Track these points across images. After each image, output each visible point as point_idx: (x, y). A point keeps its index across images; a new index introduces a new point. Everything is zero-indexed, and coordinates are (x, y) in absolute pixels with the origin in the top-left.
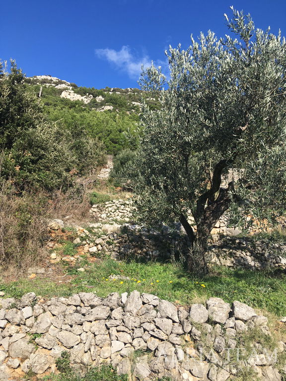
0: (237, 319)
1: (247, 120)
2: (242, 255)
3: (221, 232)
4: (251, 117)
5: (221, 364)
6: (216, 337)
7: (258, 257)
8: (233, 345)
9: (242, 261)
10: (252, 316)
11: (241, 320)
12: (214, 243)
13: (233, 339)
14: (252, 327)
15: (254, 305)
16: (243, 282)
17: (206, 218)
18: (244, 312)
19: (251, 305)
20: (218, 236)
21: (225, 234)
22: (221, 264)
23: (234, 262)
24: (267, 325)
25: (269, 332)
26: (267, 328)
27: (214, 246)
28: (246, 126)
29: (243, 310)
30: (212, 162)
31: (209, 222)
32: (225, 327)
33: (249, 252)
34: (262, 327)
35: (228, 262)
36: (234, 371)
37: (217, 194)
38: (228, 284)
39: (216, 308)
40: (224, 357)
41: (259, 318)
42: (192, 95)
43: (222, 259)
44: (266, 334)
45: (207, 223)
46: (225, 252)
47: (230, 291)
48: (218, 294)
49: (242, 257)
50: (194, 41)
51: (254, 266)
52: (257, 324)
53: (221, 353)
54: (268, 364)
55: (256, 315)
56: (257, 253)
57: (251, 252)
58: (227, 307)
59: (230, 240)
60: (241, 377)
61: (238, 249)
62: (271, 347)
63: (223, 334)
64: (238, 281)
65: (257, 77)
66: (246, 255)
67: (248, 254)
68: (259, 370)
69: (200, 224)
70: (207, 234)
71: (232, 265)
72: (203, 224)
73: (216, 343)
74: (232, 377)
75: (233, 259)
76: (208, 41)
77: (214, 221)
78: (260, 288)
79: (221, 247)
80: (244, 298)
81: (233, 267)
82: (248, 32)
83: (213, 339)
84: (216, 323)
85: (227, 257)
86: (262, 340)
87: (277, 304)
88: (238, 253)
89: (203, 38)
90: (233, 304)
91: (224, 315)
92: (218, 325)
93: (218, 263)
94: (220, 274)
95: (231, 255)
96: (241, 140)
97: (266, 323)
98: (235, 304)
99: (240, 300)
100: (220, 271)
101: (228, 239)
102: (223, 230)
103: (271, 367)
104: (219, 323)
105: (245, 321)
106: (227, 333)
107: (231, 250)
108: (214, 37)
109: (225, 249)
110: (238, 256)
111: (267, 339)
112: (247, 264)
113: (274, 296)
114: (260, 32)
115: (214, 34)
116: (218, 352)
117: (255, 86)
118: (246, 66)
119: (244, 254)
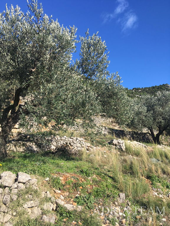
0: (19, 182)
1: (35, 65)
2: (30, 145)
3: (20, 131)
4: (39, 64)
5: (6, 211)
6: (5, 195)
7: (39, 145)
8: (15, 198)
9: (30, 148)
10: (28, 179)
11: (22, 183)
12: (13, 138)
13: (15, 195)
14: (28, 186)
15: (31, 173)
16: (27, 160)
17: (8, 122)
18: (24, 178)
19: (30, 173)
20: (16, 134)
21: (22, 132)
22: (17, 150)
23: (25, 149)
24: (37, 184)
25: (37, 188)
26: (37, 185)
27: (13, 140)
28: (35, 69)
29: (24, 177)
30: (16, 88)
31: (10, 125)
32: (11, 188)
33: (35, 143)
34: (33, 185)
35: (21, 150)
36: (14, 214)
37: (17, 108)
38: (18, 163)
39: (6, 178)
40: (8, 206)
41: (33, 180)
42: (3, 42)
43: (17, 148)
44: (36, 189)
45: (9, 125)
46: (20, 143)
47: (18, 167)
48: (10, 169)
49: (30, 146)
50: (7, 9)
51: (37, 151)
52: (31, 184)
53: (7, 205)
54: (35, 206)
55: (31, 179)
56: (39, 143)
57: (36, 143)
58: (14, 176)
59: (24, 136)
60: (19, 217)
61: (28, 141)
62: (38, 196)
63: (9, 193)
64: (24, 160)
65: (42, 42)
66: (33, 144)
67: (34, 144)
68: (29, 210)
69: (3, 126)
70: (8, 133)
71: (24, 151)
72: (5, 126)
73: (4, 199)
74: (13, 217)
75: (24, 147)
76: (16, 11)
77: (13, 124)
78: (36, 163)
79: (18, 140)
80: (26, 170)
81: (24, 152)
82: (39, 14)
83: (3, 197)
84: (5, 187)
85: (21, 146)
86: (33, 193)
87: (44, 171)
88: (28, 144)
89: (13, 8)
90: (18, 174)
91: (11, 181)
92: (7, 188)
93: (15, 150)
94: (14, 157)
95: (24, 145)
96: (32, 77)
97: (36, 183)
98: (19, 174)
99: (24, 171)
100: (15, 155)
101: (23, 136)
102: (21, 130)
103: (36, 207)
104: (8, 187)
105: (24, 183)
106: (12, 192)
107: (24, 142)
108: (20, 11)
109: (20, 142)
110: (28, 145)
111: (36, 192)
112: (32, 149)
113: (44, 167)
114: (46, 17)
115: (20, 8)
116: (5, 204)
117: (41, 47)
118: (36, 33)
119: (32, 144)
